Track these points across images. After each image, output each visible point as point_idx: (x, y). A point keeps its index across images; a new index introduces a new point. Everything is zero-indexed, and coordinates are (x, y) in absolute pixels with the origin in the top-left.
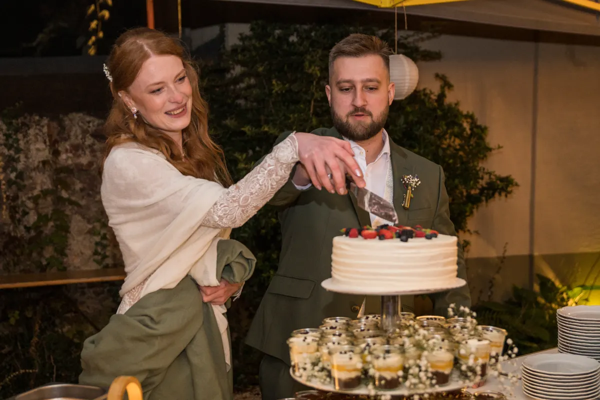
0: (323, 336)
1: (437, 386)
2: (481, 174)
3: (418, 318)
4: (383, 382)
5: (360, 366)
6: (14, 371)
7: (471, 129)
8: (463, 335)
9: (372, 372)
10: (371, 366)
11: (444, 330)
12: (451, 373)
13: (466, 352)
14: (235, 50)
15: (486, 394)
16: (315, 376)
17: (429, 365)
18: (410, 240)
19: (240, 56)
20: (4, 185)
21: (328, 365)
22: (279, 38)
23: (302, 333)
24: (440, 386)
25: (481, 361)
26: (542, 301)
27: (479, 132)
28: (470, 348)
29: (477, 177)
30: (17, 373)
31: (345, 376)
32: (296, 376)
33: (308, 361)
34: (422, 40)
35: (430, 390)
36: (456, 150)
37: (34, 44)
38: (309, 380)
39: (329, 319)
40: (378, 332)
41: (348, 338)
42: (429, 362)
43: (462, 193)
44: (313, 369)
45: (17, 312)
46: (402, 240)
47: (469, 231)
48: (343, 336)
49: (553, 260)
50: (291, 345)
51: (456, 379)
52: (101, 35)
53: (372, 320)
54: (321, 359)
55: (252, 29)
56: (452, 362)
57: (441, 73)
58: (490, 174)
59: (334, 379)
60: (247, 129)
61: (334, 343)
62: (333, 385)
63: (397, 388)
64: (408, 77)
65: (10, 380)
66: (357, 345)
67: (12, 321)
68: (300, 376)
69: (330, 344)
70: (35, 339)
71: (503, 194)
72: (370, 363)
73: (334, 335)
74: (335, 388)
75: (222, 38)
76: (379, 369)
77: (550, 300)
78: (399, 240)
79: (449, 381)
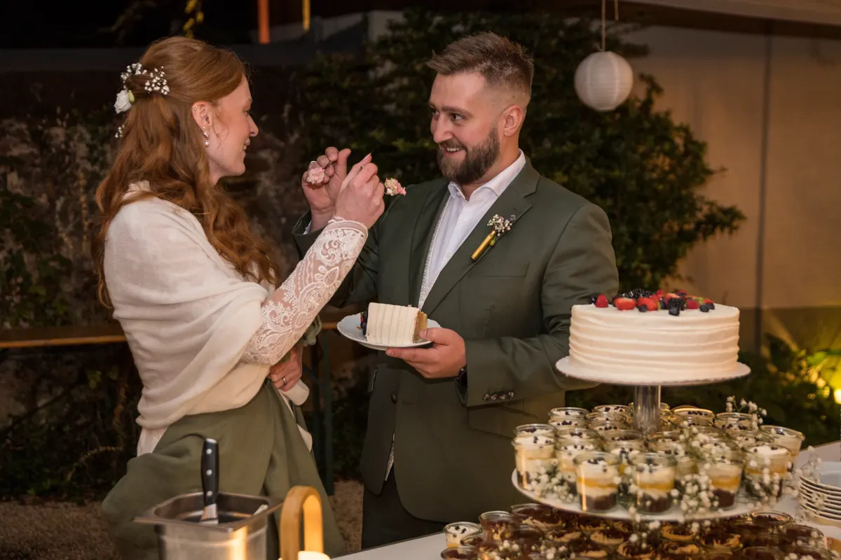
0: (557, 435)
1: (721, 510)
2: (699, 204)
3: (676, 411)
4: (648, 503)
5: (617, 480)
6: (92, 449)
7: (685, 146)
8: (747, 439)
9: (633, 489)
10: (631, 480)
11: (717, 430)
12: (738, 493)
13: (758, 464)
14: (384, 43)
15: (767, 516)
16: (552, 491)
17: (710, 481)
18: (682, 312)
19: (392, 51)
20: (85, 209)
21: (569, 477)
22: (439, 27)
23: (528, 431)
24: (724, 510)
25: (777, 477)
26: (773, 369)
27: (695, 150)
28: (763, 460)
29: (693, 209)
30: (96, 450)
31: (597, 493)
32: (525, 489)
33: (543, 471)
34: (627, 31)
35: (711, 515)
36: (664, 171)
37: (114, 28)
38: (543, 496)
39: (556, 409)
40: (630, 432)
41: (592, 440)
42: (710, 477)
43: (671, 227)
44: (550, 481)
45: (99, 373)
46: (671, 313)
47: (679, 276)
48: (584, 435)
49: (787, 316)
50: (517, 448)
51: (743, 499)
52: (200, 17)
53: (615, 414)
54: (560, 468)
55: (406, 16)
56: (739, 479)
57: (647, 72)
58: (712, 204)
59: (581, 497)
60: (400, 143)
61: (576, 447)
62: (578, 505)
63: (666, 512)
64: (617, 81)
65: (87, 461)
66: (608, 451)
67: (93, 384)
68: (531, 491)
69: (570, 448)
70: (120, 408)
71: (727, 230)
72: (630, 476)
73: (573, 434)
74: (581, 508)
75: (364, 26)
76: (643, 486)
77: (784, 368)
78: (667, 312)
79: (735, 504)
